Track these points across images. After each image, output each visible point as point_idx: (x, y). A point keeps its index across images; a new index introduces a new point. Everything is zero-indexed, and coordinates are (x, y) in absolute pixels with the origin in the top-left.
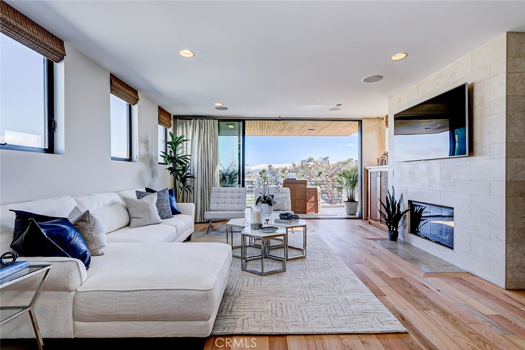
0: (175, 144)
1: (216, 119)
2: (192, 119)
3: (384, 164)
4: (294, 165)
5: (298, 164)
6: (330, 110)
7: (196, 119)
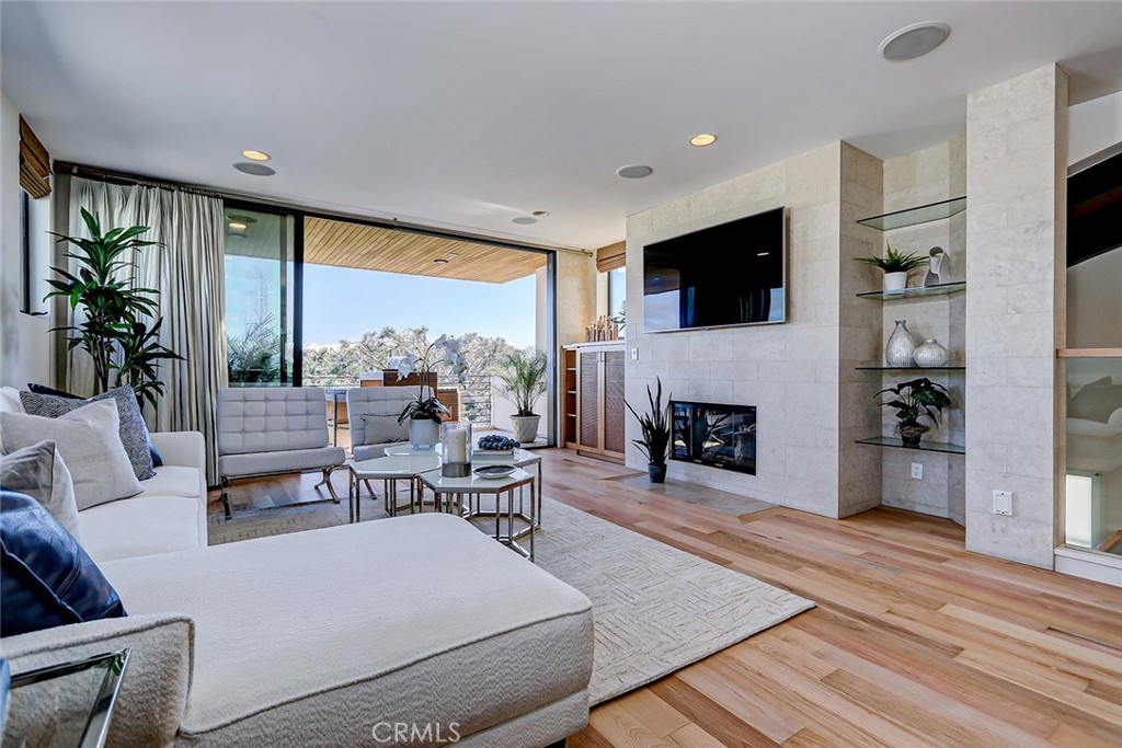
0: (101, 250)
1: (217, 197)
2: (135, 184)
3: (601, 338)
4: (345, 344)
5: (355, 341)
6: (515, 221)
7: (149, 187)
